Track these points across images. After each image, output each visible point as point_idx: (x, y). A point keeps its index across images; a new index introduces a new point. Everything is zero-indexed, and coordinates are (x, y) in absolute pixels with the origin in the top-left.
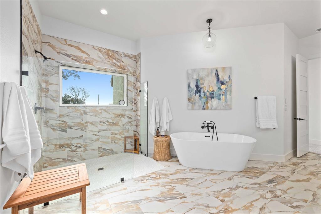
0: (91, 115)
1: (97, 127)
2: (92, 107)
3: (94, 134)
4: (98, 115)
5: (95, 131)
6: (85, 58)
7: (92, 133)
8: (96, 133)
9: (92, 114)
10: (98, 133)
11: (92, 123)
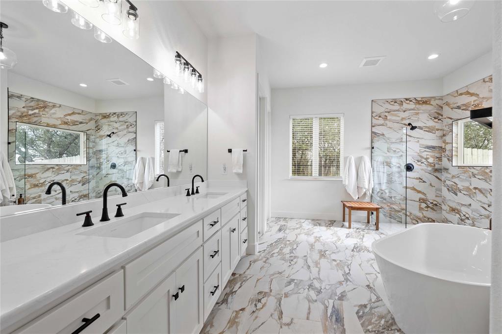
0: (479, 179)
1: (487, 197)
2: (481, 168)
3: (483, 207)
4: (488, 180)
5: (484, 203)
6: (474, 101)
7: (480, 204)
8: (486, 206)
9: (481, 177)
10: (489, 206)
11: (480, 191)
